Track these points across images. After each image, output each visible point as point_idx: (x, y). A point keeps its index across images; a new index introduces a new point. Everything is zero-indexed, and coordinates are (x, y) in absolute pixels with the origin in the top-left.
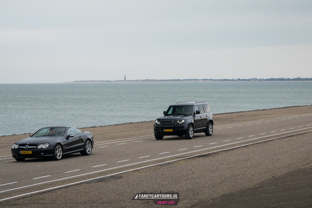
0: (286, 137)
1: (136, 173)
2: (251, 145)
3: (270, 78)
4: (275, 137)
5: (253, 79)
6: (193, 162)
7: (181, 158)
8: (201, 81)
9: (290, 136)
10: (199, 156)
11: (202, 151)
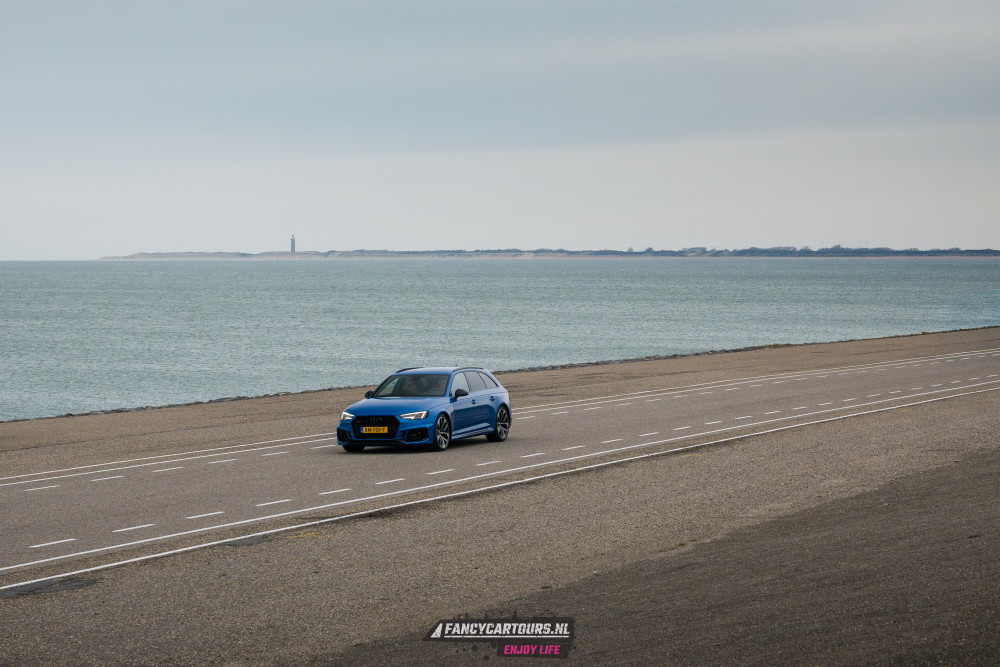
0: (677, 452)
1: (146, 571)
2: (552, 477)
3: (748, 247)
4: (640, 453)
5: (692, 251)
6: (341, 534)
7: (314, 519)
8: (530, 257)
9: (688, 451)
10: (370, 515)
11: (392, 497)
